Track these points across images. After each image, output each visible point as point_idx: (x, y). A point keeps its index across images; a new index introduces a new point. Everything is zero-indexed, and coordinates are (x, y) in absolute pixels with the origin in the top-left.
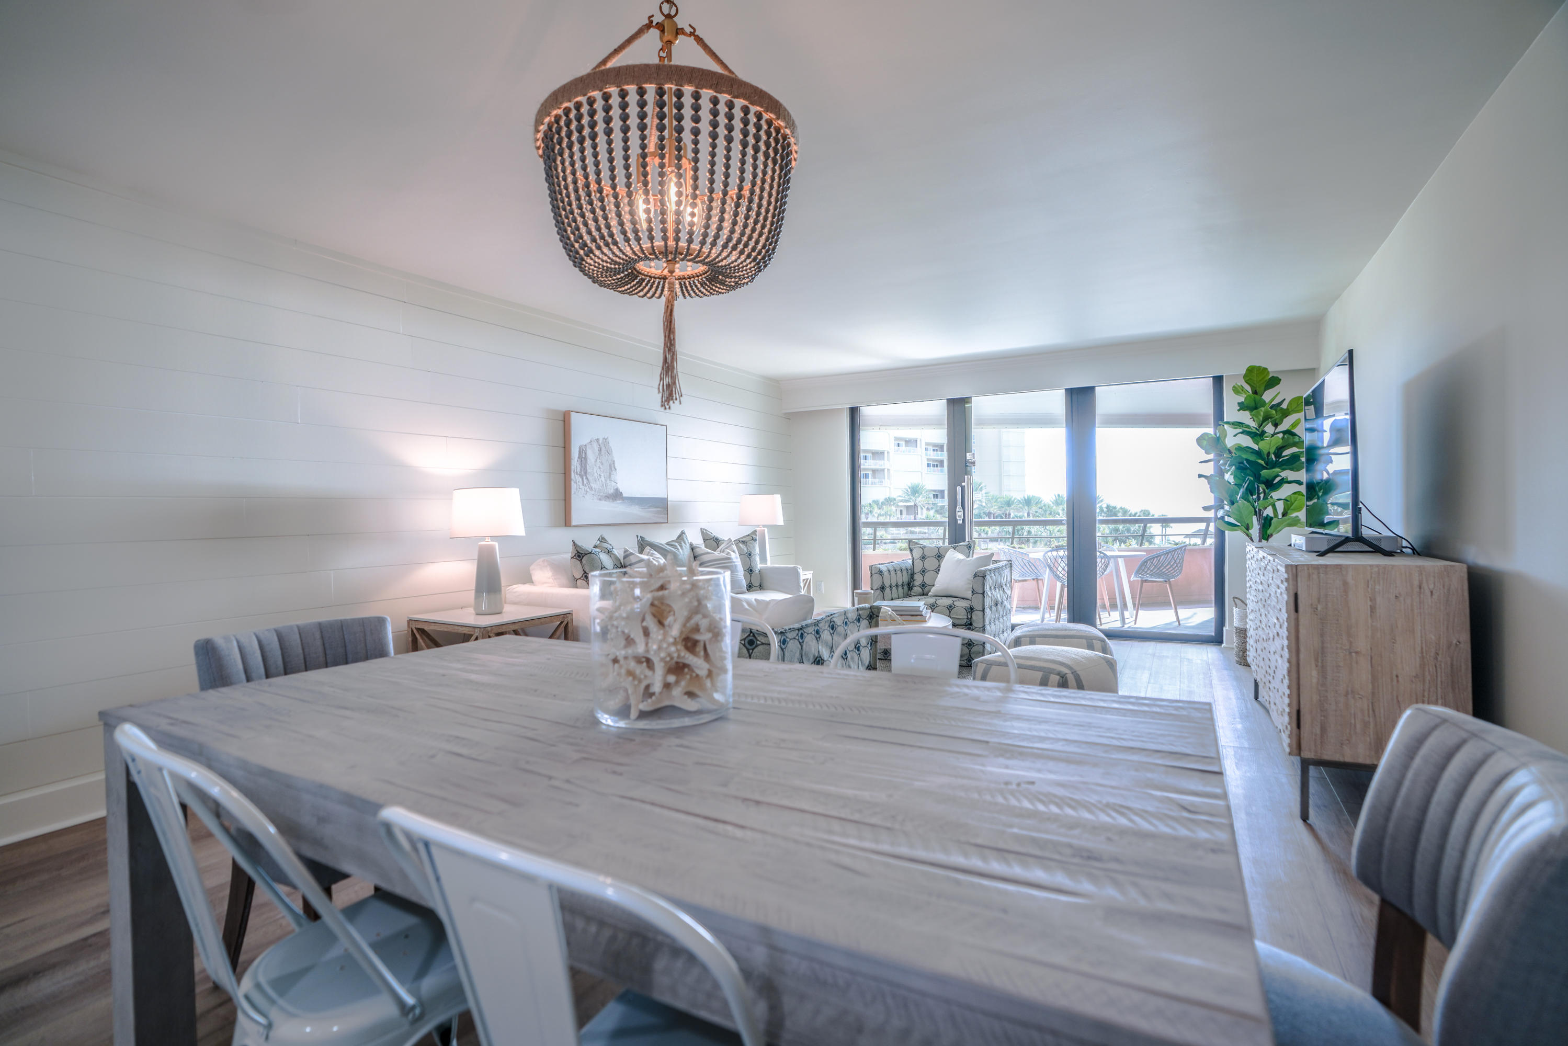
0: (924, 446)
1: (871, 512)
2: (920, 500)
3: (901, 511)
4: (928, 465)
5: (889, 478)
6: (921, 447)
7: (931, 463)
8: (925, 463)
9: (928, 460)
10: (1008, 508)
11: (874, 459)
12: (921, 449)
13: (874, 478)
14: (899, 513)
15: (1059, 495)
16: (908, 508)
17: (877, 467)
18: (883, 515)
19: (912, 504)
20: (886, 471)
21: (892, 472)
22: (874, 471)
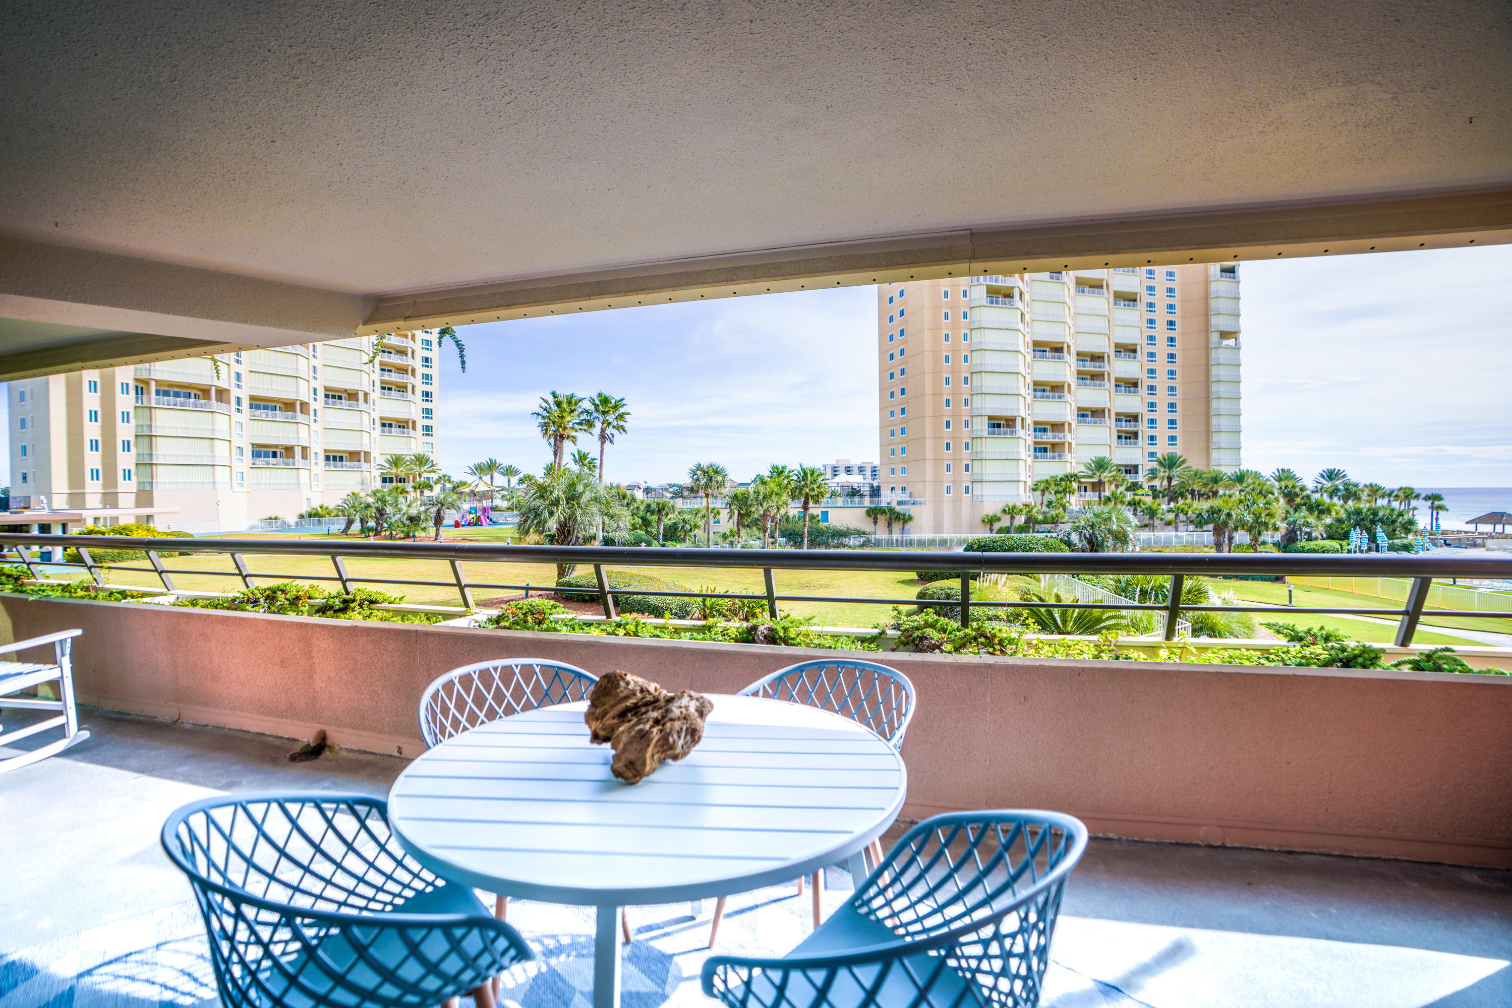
0: (1113, 417)
1: (1047, 488)
2: (1106, 476)
3: (1086, 488)
4: (1119, 437)
5: (1070, 451)
6: (1109, 417)
7: (1123, 435)
8: (1115, 435)
9: (1119, 431)
10: (1215, 486)
11: (1053, 431)
12: (1110, 422)
13: (1053, 451)
14: (1083, 489)
15: (1283, 470)
16: (1093, 484)
17: (1057, 440)
18: (1060, 492)
19: (1095, 480)
20: (1067, 444)
21: (1073, 445)
22: (1053, 445)
